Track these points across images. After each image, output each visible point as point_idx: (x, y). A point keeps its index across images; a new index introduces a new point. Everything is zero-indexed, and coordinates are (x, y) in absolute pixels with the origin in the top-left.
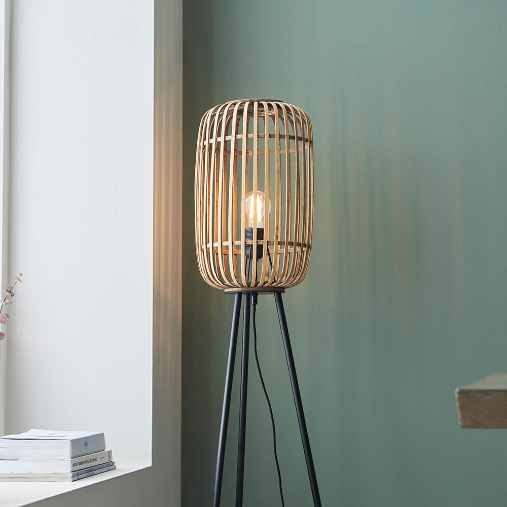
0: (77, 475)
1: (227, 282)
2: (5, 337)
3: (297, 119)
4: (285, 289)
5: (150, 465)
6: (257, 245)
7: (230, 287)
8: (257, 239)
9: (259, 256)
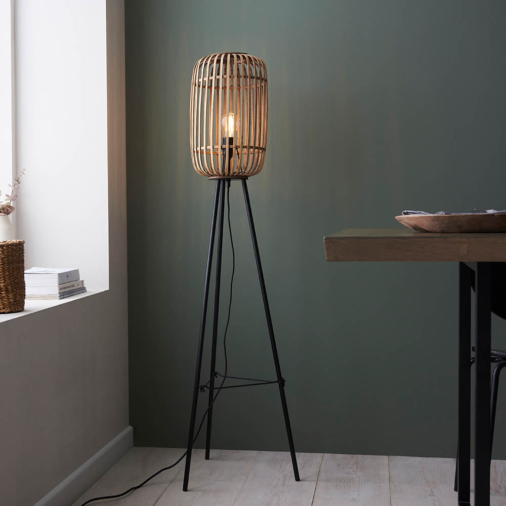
0: (62, 295)
1: (210, 173)
2: (15, 209)
3: (256, 64)
4: (249, 178)
5: (108, 289)
6: (229, 148)
7: (212, 176)
8: (229, 144)
9: (231, 156)
